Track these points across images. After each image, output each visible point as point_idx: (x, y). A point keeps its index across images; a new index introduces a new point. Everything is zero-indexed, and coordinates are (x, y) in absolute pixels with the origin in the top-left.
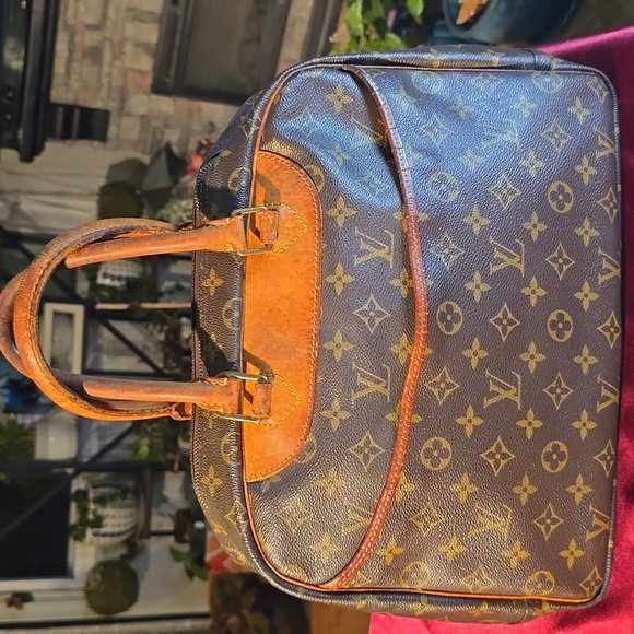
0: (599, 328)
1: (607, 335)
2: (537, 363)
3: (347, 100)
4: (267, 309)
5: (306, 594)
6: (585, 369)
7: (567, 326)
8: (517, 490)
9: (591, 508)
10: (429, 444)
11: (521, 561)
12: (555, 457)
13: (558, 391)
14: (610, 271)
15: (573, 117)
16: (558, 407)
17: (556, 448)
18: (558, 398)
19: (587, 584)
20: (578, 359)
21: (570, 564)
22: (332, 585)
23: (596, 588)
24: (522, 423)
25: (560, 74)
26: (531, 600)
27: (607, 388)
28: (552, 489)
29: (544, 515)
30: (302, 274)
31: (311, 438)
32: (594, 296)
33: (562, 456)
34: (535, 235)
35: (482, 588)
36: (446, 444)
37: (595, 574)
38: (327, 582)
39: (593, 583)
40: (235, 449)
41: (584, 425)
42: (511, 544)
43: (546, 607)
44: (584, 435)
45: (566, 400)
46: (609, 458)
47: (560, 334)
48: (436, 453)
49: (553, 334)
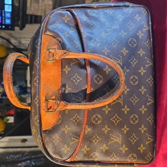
0: (147, 81)
1: (150, 82)
2: (127, 91)
3: (68, 19)
4: (47, 80)
5: (61, 163)
6: (143, 93)
7: (136, 80)
8: (123, 129)
9: (147, 135)
10: (94, 116)
11: (125, 151)
12: (134, 119)
13: (134, 99)
14: (149, 64)
15: (136, 19)
16: (134, 104)
17: (134, 117)
18: (134, 102)
19: (148, 158)
20: (140, 90)
21: (142, 151)
22: (68, 160)
23: (151, 159)
24: (123, 110)
25: (132, 8)
26: (131, 163)
27: (150, 98)
28: (134, 129)
29: (132, 137)
30: (56, 69)
31: (60, 116)
32: (145, 71)
33: (136, 119)
34: (125, 54)
35: (115, 160)
36: (99, 116)
37: (150, 154)
38: (67, 159)
39: (149, 157)
40: (38, 121)
41: (143, 109)
42: (122, 146)
43: (135, 165)
44: (143, 112)
45: (137, 102)
46: (152, 119)
47: (134, 82)
48: (97, 119)
49: (132, 83)
